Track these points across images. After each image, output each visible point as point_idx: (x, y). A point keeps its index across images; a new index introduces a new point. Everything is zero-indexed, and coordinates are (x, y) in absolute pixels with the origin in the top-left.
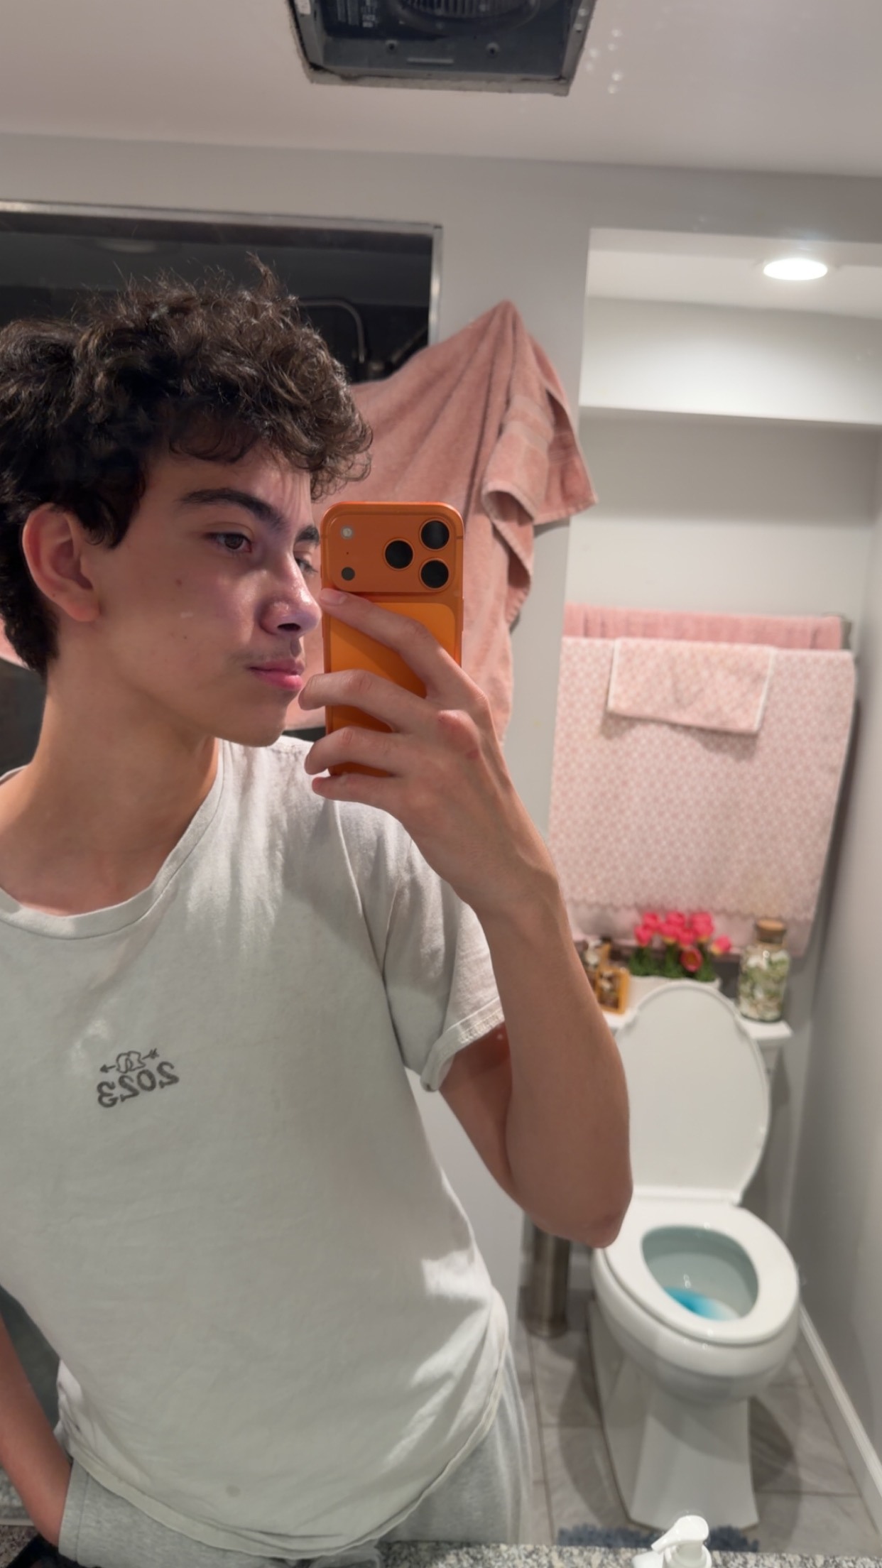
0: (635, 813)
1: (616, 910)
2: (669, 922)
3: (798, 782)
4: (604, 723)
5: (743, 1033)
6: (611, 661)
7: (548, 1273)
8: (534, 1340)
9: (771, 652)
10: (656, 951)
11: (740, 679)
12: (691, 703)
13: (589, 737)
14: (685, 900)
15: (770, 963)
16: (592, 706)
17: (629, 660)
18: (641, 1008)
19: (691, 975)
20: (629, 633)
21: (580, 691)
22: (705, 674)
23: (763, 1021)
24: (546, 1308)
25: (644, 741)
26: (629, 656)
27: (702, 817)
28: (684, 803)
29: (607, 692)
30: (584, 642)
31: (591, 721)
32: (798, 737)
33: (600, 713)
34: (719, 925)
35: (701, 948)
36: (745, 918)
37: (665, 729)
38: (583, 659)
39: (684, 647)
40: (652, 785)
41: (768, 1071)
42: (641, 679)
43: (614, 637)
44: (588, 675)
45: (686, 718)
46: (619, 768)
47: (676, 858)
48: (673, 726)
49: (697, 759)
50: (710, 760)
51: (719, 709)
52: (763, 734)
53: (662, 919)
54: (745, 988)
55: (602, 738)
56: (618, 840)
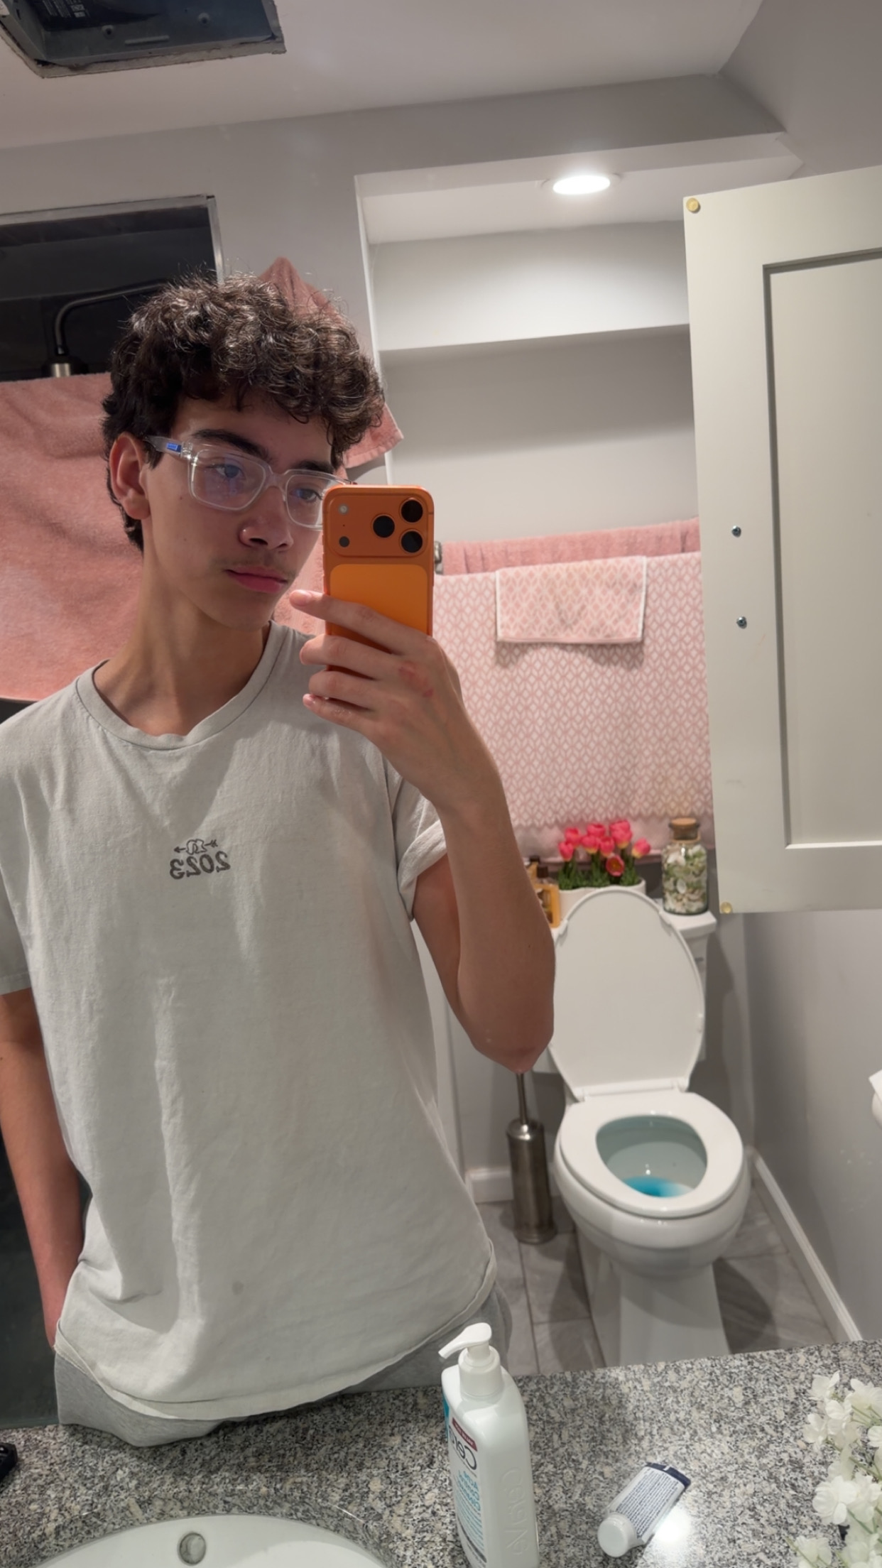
0: (541, 735)
1: (539, 829)
2: (589, 834)
3: (688, 682)
4: (498, 653)
5: (669, 927)
6: (495, 593)
7: (529, 1183)
8: (524, 1247)
9: (643, 560)
10: (581, 864)
11: (617, 593)
12: (575, 622)
13: (486, 668)
14: (601, 812)
15: (687, 857)
16: (484, 639)
17: (511, 589)
18: (569, 919)
19: (616, 881)
20: (510, 564)
21: (469, 625)
22: (584, 592)
23: (689, 914)
24: (533, 1219)
25: (538, 665)
26: (509, 584)
27: (604, 729)
28: (585, 718)
29: (496, 623)
30: (466, 577)
31: (485, 654)
32: (681, 640)
33: (493, 644)
34: (637, 830)
35: (624, 854)
36: (661, 819)
37: (556, 649)
38: (467, 595)
39: (560, 568)
40: (552, 706)
41: (698, 960)
42: (524, 605)
43: (494, 570)
44: (475, 609)
45: (573, 638)
46: (519, 694)
47: (586, 772)
48: (563, 646)
49: (590, 675)
50: (603, 674)
51: (602, 624)
52: (648, 641)
53: (582, 832)
54: (668, 885)
55: (498, 668)
56: (530, 763)
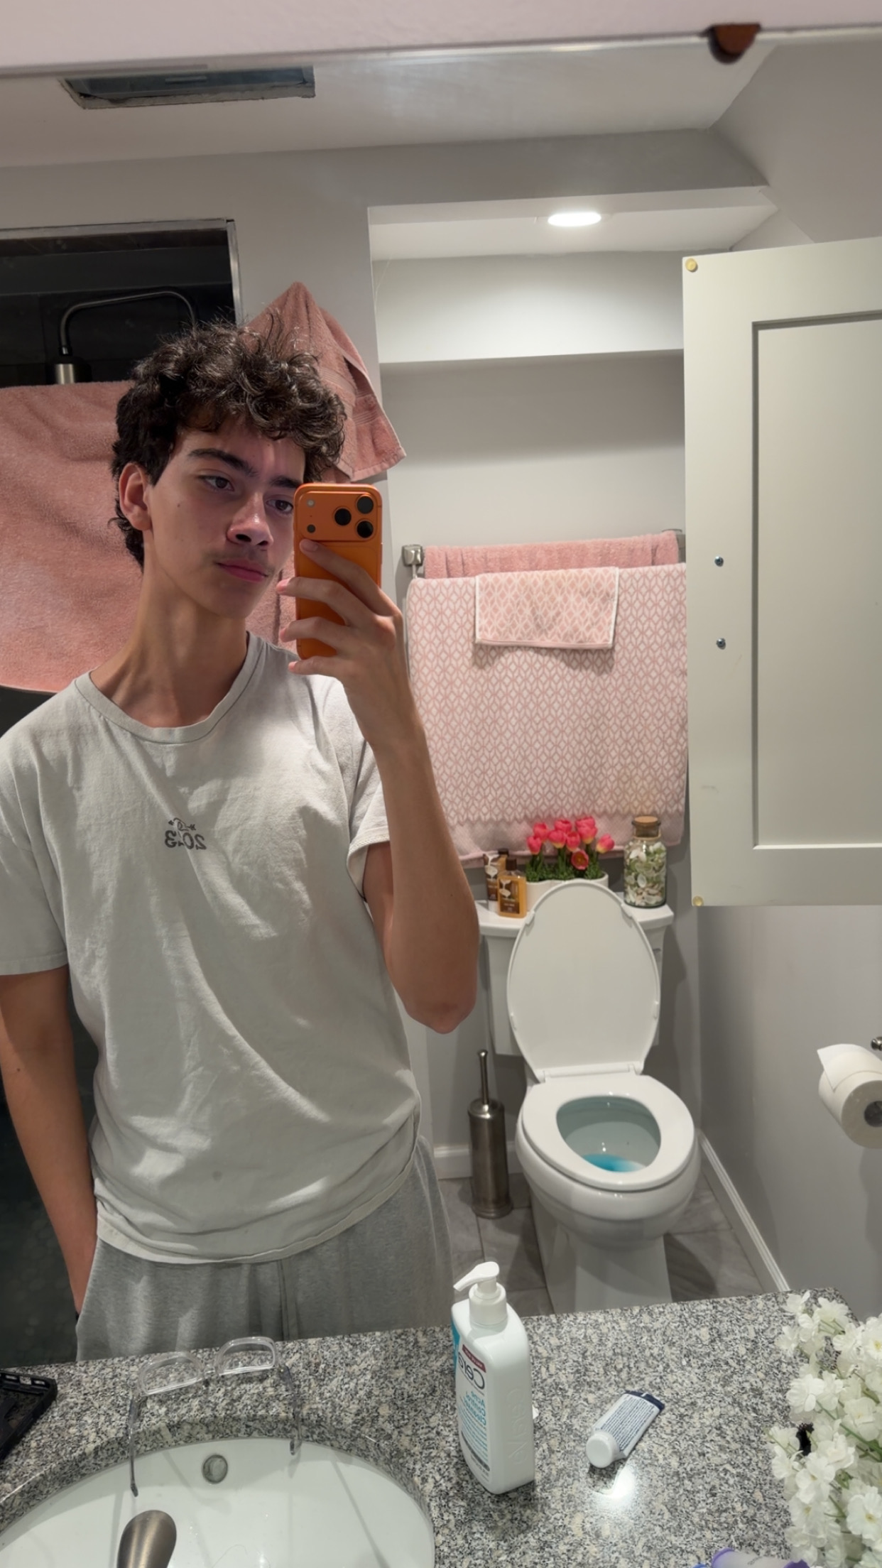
0: (514, 734)
1: (509, 824)
2: (557, 829)
3: (654, 688)
4: (475, 654)
5: (630, 919)
6: (475, 597)
7: (488, 1160)
8: (482, 1221)
9: (615, 571)
10: (547, 857)
11: (591, 601)
12: (550, 628)
13: (463, 669)
14: (568, 808)
15: (648, 853)
16: (462, 641)
17: (489, 594)
18: (536, 910)
19: (581, 874)
20: (489, 570)
21: (449, 627)
22: (559, 599)
23: (648, 907)
24: (491, 1194)
25: (513, 667)
26: (488, 589)
27: (574, 730)
28: (556, 719)
29: (474, 626)
30: (447, 581)
31: (463, 654)
32: (649, 647)
33: (471, 646)
34: (601, 825)
35: (589, 849)
36: (624, 817)
37: (531, 653)
38: (448, 598)
39: (537, 576)
40: (525, 706)
41: (656, 951)
42: (502, 610)
43: (474, 575)
44: (455, 612)
45: (548, 642)
46: (494, 694)
47: (556, 771)
48: (538, 650)
49: (562, 678)
50: (574, 677)
51: (576, 630)
52: (617, 648)
53: (550, 828)
54: (630, 879)
55: (475, 669)
56: (502, 761)
